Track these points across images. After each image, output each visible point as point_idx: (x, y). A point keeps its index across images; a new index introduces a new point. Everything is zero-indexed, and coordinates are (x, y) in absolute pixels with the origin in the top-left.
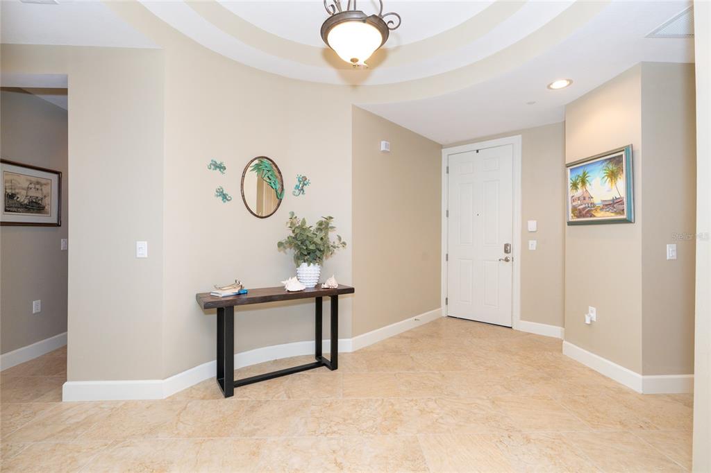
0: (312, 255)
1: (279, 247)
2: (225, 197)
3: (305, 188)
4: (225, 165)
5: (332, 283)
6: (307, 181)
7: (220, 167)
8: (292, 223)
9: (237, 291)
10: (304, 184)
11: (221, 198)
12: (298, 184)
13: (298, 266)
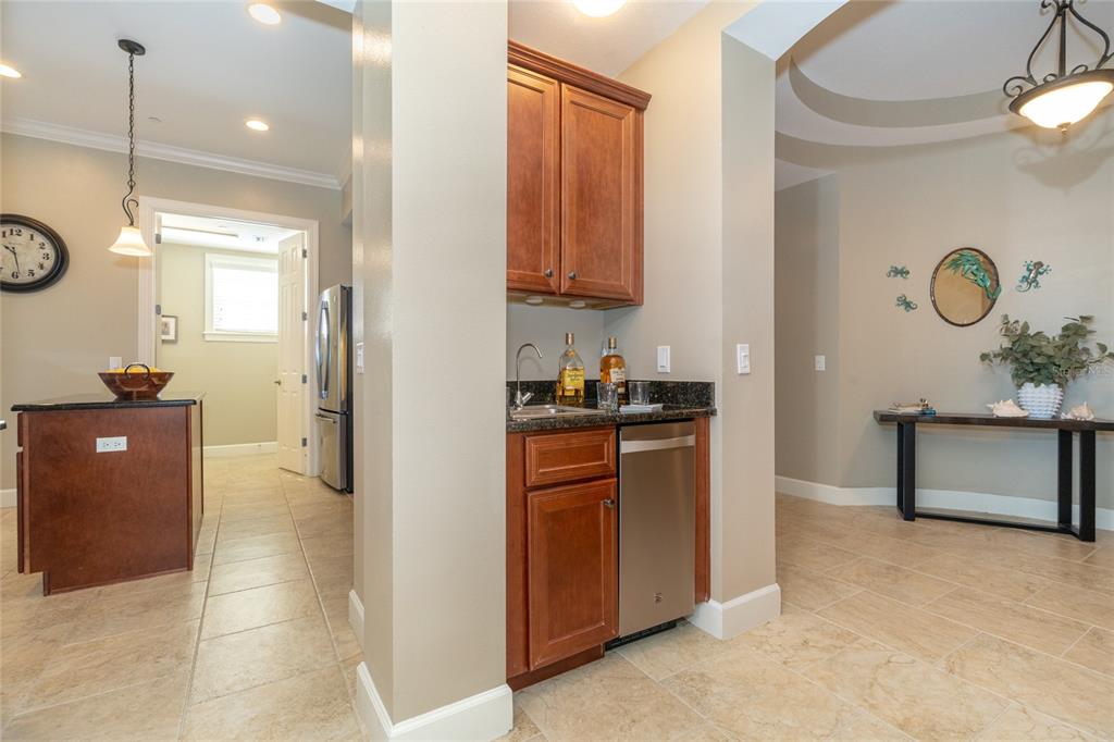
0: (1043, 372)
1: (983, 360)
2: (908, 305)
3: (1039, 278)
4: (908, 268)
5: (1081, 412)
6: (1045, 267)
7: (903, 272)
8: (1007, 330)
9: (920, 409)
10: (1038, 273)
11: (903, 307)
12: (1027, 274)
13: (1020, 386)
